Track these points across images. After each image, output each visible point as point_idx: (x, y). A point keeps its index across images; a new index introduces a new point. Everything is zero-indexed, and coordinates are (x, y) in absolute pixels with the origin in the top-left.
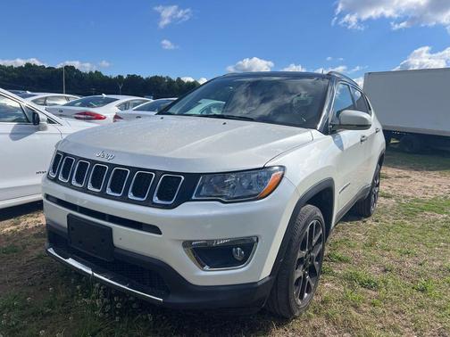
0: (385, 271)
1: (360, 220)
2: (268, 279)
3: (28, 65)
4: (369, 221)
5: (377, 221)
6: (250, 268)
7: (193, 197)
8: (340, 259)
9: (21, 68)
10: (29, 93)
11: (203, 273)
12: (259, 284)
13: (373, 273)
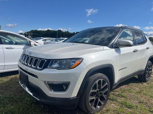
0: (140, 102)
1: (141, 83)
2: (76, 97)
3: (48, 30)
4: (144, 84)
5: (149, 84)
6: (66, 93)
7: (48, 67)
8: (122, 96)
9: (46, 31)
10: (42, 38)
11: (51, 92)
12: (71, 99)
13: (134, 103)
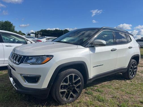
1: (124, 80)
2: (46, 89)
5: (131, 81)
6: (38, 84)
7: (24, 62)
11: (26, 84)
